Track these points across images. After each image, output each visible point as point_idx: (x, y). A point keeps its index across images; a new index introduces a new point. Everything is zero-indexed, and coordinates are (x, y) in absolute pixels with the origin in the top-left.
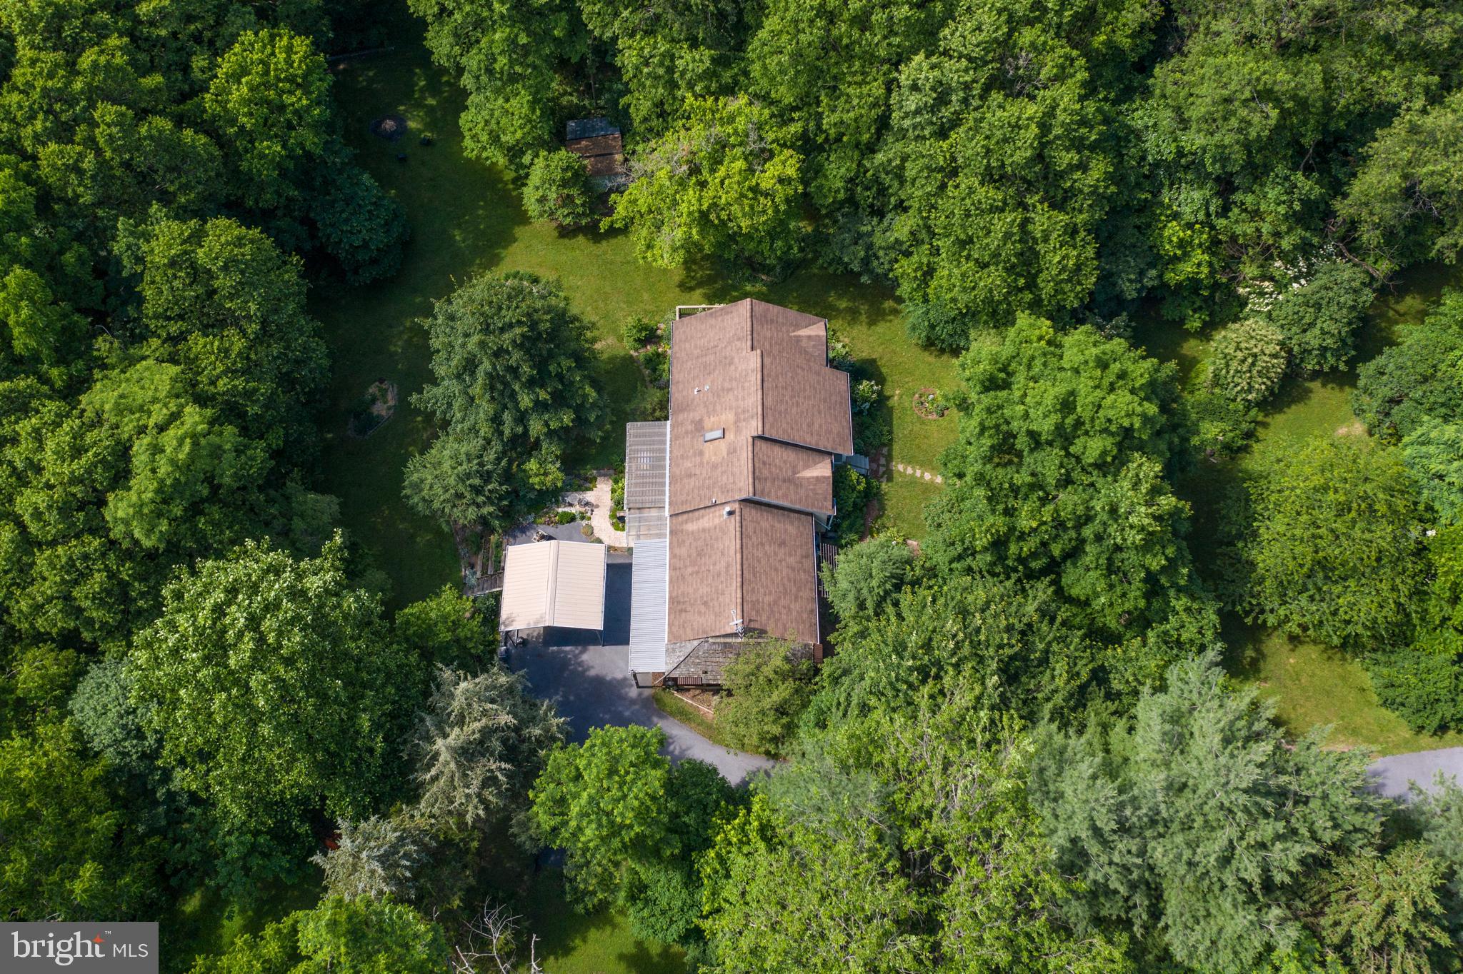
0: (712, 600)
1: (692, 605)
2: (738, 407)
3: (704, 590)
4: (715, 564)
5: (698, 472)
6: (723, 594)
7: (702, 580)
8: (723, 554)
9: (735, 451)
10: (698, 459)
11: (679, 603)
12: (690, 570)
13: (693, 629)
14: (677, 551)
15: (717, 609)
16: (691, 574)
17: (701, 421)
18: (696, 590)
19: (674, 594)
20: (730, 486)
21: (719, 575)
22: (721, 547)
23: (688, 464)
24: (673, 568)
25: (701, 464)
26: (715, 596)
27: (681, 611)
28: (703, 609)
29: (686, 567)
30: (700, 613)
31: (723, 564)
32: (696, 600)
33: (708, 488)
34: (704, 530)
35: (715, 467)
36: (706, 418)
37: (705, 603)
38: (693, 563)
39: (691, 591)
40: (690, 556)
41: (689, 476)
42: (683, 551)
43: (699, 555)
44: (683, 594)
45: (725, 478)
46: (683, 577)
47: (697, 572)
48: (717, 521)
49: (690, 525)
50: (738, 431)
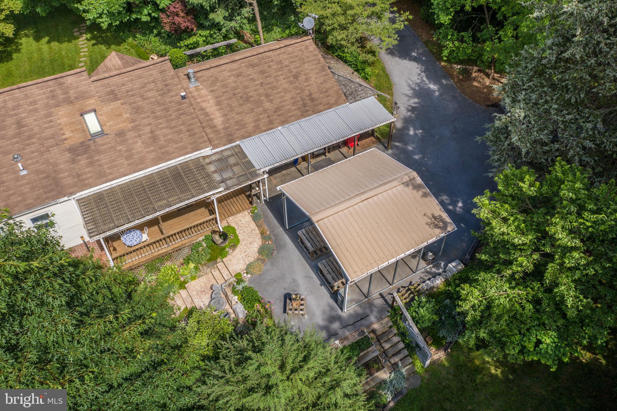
0: (290, 71)
1: (302, 90)
2: (47, 106)
3: (283, 83)
4: (253, 80)
5: (148, 129)
6: (280, 62)
7: (274, 88)
8: (239, 75)
9: (112, 92)
10: (130, 135)
11: (305, 105)
12: (267, 105)
13: (325, 81)
14: (250, 127)
15: (297, 64)
16: (271, 101)
17: (72, 150)
18: (286, 91)
19: (298, 113)
20: (160, 85)
21: (263, 72)
22: (232, 79)
23: (139, 146)
24: (270, 126)
25: (135, 128)
26: (286, 70)
27: (312, 100)
28: (302, 78)
29: (265, 111)
30: (307, 80)
31: (250, 71)
32: (296, 88)
33: (167, 110)
34: (218, 103)
35: (137, 110)
36: (67, 144)
37: (296, 77)
38: (259, 103)
39: (288, 96)
40: (252, 110)
41: (154, 138)
42: (249, 119)
43: (247, 99)
44: (294, 103)
45: (150, 94)
46: (277, 110)
47: (267, 96)
48: (204, 92)
49: (218, 120)
50: (83, 96)
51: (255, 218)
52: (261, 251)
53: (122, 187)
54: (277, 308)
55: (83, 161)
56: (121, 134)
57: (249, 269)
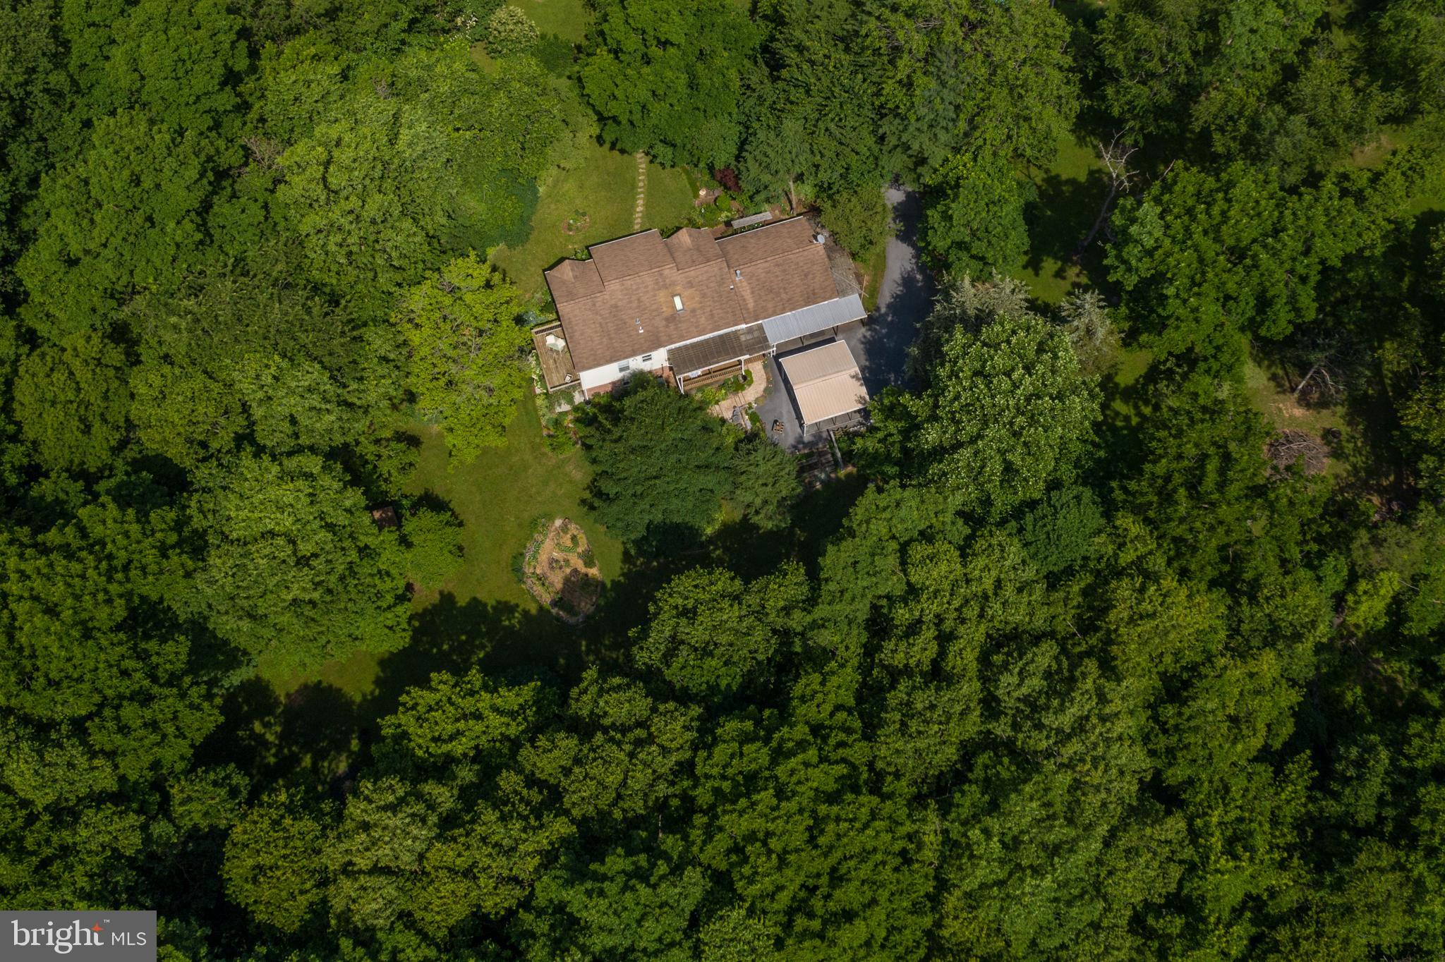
0: (802, 271)
1: (809, 285)
2: (654, 289)
3: (797, 280)
4: (777, 276)
5: (709, 309)
7: (790, 283)
8: (768, 272)
9: (690, 283)
10: (699, 312)
12: (784, 297)
13: (827, 280)
14: (770, 312)
16: (787, 293)
17: (667, 319)
18: (798, 286)
19: (803, 303)
20: (719, 280)
22: (763, 275)
23: (703, 320)
24: (784, 311)
25: (701, 308)
28: (810, 277)
29: (781, 299)
30: (813, 279)
31: (775, 270)
32: (805, 285)
33: (721, 297)
34: (752, 293)
35: (704, 296)
36: (664, 315)
37: (806, 276)
38: (778, 296)
39: (798, 290)
40: (774, 300)
41: (713, 315)
42: (770, 305)
43: (771, 291)
44: (801, 296)
45: (712, 286)
46: (789, 300)
47: (785, 289)
48: (744, 284)
49: (751, 305)
50: (673, 284)
51: (765, 367)
52: (766, 390)
53: (693, 346)
54: (768, 427)
55: (672, 327)
56: (693, 311)
57: (756, 401)
